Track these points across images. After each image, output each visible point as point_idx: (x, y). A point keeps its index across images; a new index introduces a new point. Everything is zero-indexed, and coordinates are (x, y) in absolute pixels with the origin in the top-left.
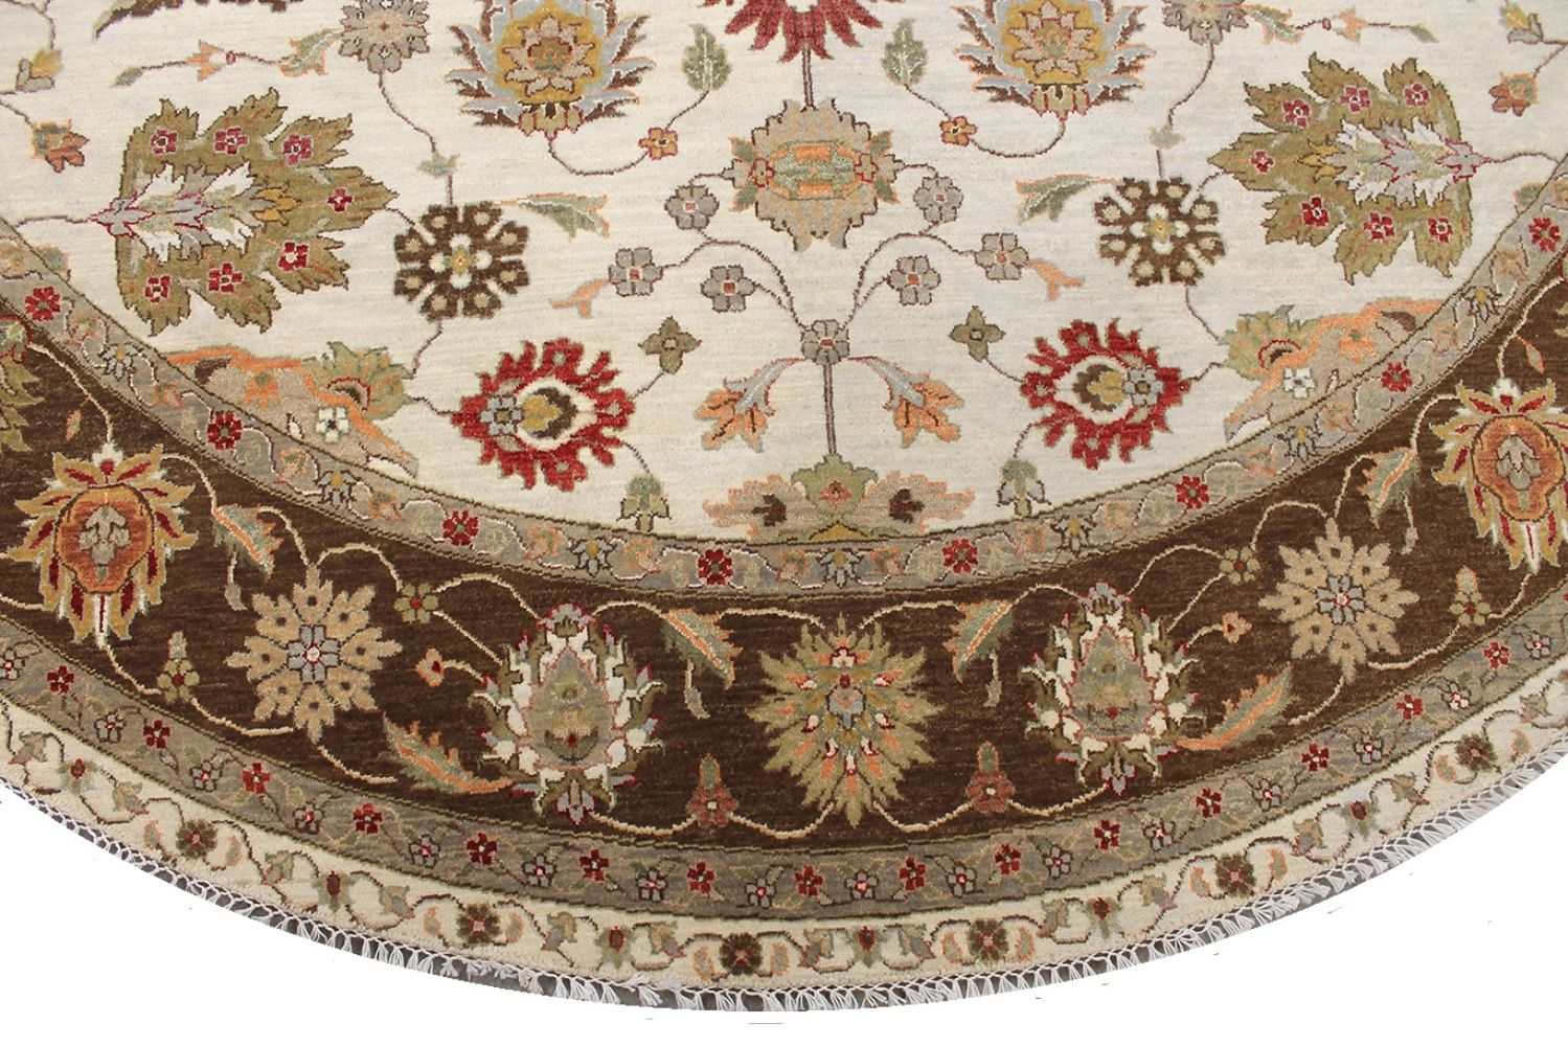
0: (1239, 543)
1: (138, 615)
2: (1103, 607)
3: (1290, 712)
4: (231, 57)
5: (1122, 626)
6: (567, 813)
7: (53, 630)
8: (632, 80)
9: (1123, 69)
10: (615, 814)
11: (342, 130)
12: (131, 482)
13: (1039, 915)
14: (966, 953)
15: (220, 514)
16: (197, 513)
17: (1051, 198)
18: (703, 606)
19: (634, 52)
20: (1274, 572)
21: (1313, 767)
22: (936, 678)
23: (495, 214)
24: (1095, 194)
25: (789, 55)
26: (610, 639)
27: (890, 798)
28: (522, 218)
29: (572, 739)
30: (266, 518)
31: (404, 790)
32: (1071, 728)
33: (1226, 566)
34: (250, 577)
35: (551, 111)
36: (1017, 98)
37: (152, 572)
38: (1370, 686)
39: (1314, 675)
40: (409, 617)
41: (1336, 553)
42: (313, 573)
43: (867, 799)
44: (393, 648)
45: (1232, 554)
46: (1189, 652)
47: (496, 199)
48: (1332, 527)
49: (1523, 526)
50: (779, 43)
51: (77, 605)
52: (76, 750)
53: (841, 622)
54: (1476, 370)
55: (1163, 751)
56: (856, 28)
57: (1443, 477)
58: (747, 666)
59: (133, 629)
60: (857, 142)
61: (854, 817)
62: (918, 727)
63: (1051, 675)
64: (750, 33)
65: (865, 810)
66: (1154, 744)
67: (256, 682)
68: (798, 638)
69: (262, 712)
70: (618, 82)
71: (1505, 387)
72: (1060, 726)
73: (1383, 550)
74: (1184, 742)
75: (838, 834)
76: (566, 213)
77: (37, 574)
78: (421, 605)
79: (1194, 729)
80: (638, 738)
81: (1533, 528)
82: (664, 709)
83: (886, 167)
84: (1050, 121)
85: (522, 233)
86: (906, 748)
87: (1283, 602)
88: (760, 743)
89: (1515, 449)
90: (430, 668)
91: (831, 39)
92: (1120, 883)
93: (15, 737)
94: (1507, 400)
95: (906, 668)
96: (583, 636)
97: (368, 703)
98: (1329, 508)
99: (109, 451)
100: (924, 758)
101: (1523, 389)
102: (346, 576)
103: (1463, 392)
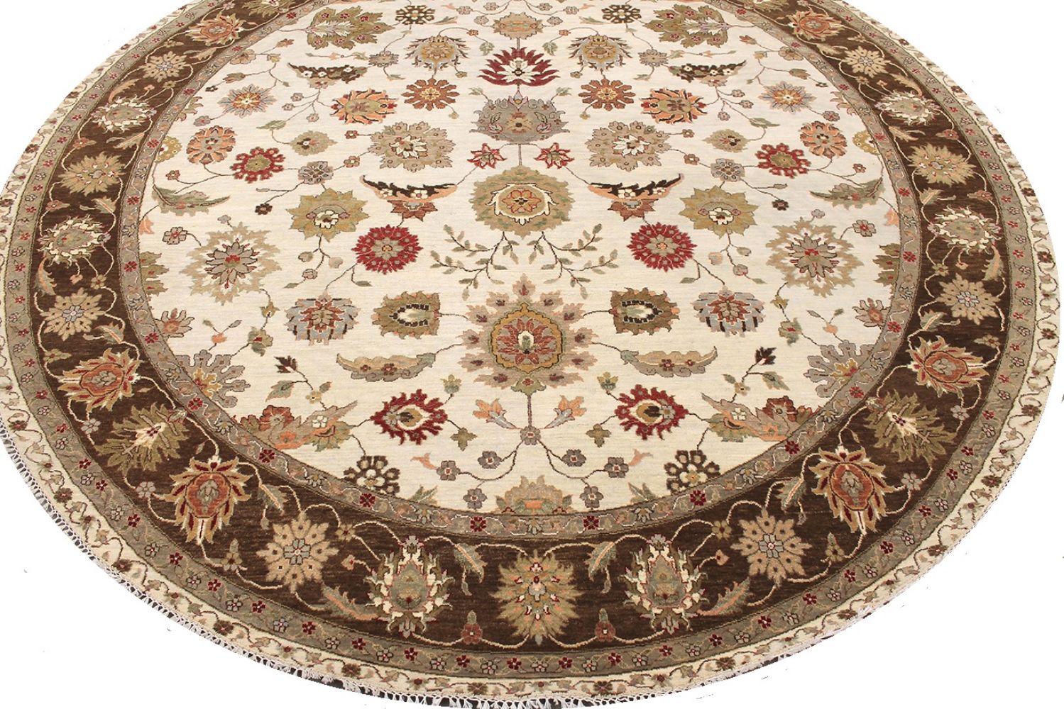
4: (701, 54)
8: (574, 45)
9: (416, 46)
11: (661, 39)
17: (446, 20)
19: (573, 51)
23: (613, 21)
24: (432, 21)
25: (524, 49)
28: (605, 20)
35: (598, 40)
36: (453, 40)
47: (613, 24)
50: (527, 51)
56: (502, 54)
60: (504, 31)
64: (536, 54)
70: (578, 45)
76: (592, 21)
83: (497, 26)
84: (443, 35)
85: (604, 18)
91: (510, 52)
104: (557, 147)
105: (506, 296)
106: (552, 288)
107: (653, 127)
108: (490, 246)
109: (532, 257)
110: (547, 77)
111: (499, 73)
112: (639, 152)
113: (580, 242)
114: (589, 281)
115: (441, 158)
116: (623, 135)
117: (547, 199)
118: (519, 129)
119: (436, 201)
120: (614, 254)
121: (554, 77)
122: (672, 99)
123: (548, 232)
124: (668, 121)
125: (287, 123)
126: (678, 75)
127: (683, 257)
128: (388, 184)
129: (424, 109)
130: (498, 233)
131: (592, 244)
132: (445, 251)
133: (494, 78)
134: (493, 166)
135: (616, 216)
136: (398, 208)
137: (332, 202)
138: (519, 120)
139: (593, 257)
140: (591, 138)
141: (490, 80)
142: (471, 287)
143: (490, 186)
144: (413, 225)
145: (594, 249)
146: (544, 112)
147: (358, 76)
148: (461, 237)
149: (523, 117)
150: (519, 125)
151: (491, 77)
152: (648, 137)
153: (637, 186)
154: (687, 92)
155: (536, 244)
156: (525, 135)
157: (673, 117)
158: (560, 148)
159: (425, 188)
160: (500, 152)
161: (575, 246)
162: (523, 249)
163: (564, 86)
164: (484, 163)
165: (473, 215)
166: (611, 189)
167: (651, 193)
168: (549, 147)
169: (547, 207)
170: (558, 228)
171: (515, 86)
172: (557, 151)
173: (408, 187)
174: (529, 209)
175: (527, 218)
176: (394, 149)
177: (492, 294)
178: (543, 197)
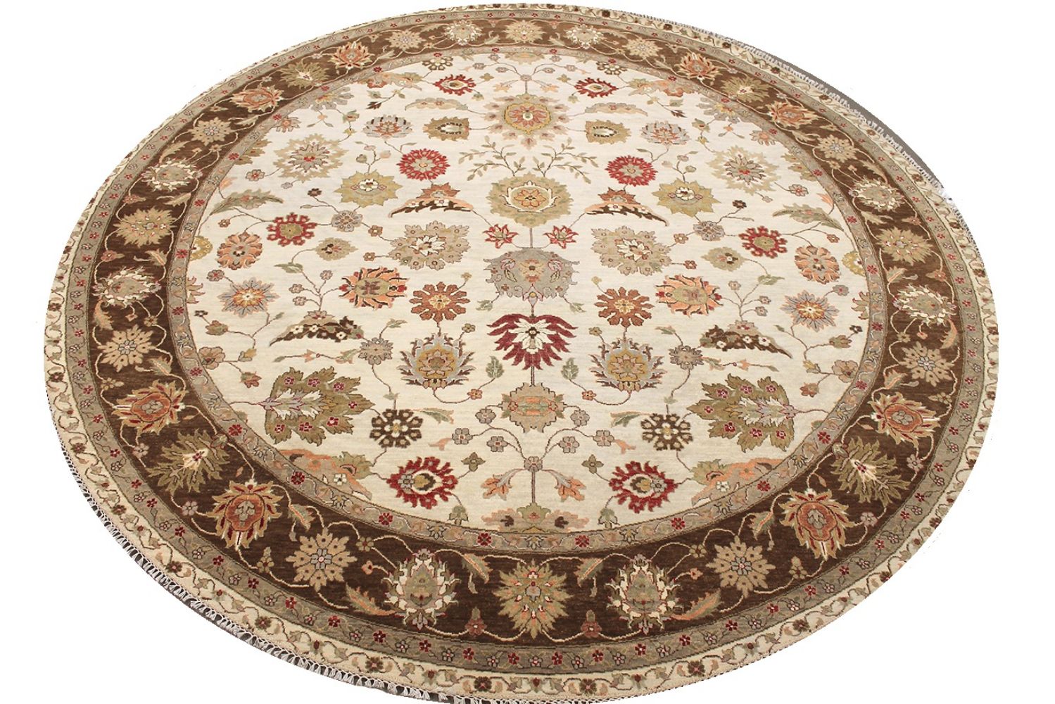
0: (698, 543)
1: (254, 540)
2: (640, 563)
3: (720, 607)
4: (318, 355)
5: (648, 571)
6: (416, 625)
7: (219, 543)
8: (466, 373)
9: (654, 377)
10: (436, 627)
11: (356, 382)
12: (259, 493)
13: (611, 679)
14: (578, 690)
15: (291, 507)
16: (283, 506)
17: (625, 419)
18: (478, 553)
19: (468, 364)
20: (712, 554)
21: (731, 629)
22: (570, 584)
23: (411, 414)
24: (642, 418)
25: (526, 368)
26: (440, 562)
27: (549, 629)
28: (421, 416)
29: (421, 598)
30: (310, 510)
31: (351, 612)
32: (626, 607)
33: (692, 551)
34: (300, 530)
35: (435, 381)
36: (613, 385)
37: (262, 525)
38: (754, 600)
39: (730, 595)
40: (361, 549)
41: (739, 548)
42: (325, 530)
43: (540, 628)
44: (354, 559)
45: (695, 547)
46: (676, 582)
47: (412, 409)
48: (737, 539)
49: (820, 543)
50: (523, 363)
51: (230, 534)
52: (220, 586)
53: (533, 562)
54: (798, 485)
55: (665, 619)
56: (552, 360)
57: (784, 523)
58: (494, 576)
59: (250, 545)
60: (550, 397)
61: (534, 635)
62: (562, 603)
63: (618, 587)
64: (512, 360)
65: (538, 632)
66: (661, 616)
67: (297, 568)
68: (515, 567)
69: (297, 579)
70: (461, 373)
71: (810, 491)
72: (621, 606)
73: (759, 549)
74: (674, 616)
75: (527, 641)
76: (437, 415)
77: (216, 522)
78: (366, 545)
79: (679, 612)
80: (448, 599)
81: (824, 543)
82: (460, 589)
83: (560, 406)
84: (625, 394)
85: (421, 421)
86: (557, 610)
87: (715, 565)
88: (497, 604)
89: (816, 514)
90: (367, 568)
91: (542, 364)
92: (646, 669)
93: (197, 579)
94: (811, 496)
95: (558, 580)
96: (430, 560)
97: (341, 579)
98: (736, 532)
99: (252, 482)
100: (564, 614)
101: (818, 492)
102: (338, 532)
103: (792, 492)
104: (497, 244)
105: (541, 139)
106: (508, 142)
107: (402, 264)
108: (553, 168)
109: (523, 160)
110: (502, 326)
111: (553, 333)
112: (422, 239)
113: (485, 169)
114: (483, 146)
115: (602, 237)
116: (432, 256)
117: (509, 200)
118: (532, 264)
119: (601, 202)
120: (461, 161)
121: (494, 325)
122: (372, 296)
123: (510, 176)
124: (386, 271)
125: (757, 282)
126: (355, 326)
127: (409, 156)
128: (643, 217)
129: (628, 289)
130: (549, 176)
131: (476, 167)
132: (587, 167)
133: (559, 325)
134: (555, 228)
135: (454, 187)
136: (631, 198)
137: (685, 206)
138: (532, 274)
139: (477, 160)
140: (464, 253)
141: (563, 323)
142: (566, 145)
143: (557, 212)
144: (616, 185)
145: (476, 165)
146: (506, 281)
147: (707, 335)
148: (577, 175)
149: (528, 277)
150: (532, 268)
151: (563, 327)
152: (410, 253)
153: (431, 209)
154: (354, 303)
155: (519, 168)
156: (527, 257)
157: (378, 275)
158: (494, 243)
159: (611, 212)
160: (549, 242)
161: (490, 167)
162: (529, 166)
163: (484, 313)
164: (564, 231)
165: (569, 190)
166: (455, 206)
167: (421, 203)
168: (505, 244)
169: (510, 193)
170: (502, 179)
171: (537, 314)
172: (498, 240)
173: (625, 214)
174: (524, 193)
175: (526, 186)
176: (647, 248)
177: (551, 140)
178: (512, 201)
